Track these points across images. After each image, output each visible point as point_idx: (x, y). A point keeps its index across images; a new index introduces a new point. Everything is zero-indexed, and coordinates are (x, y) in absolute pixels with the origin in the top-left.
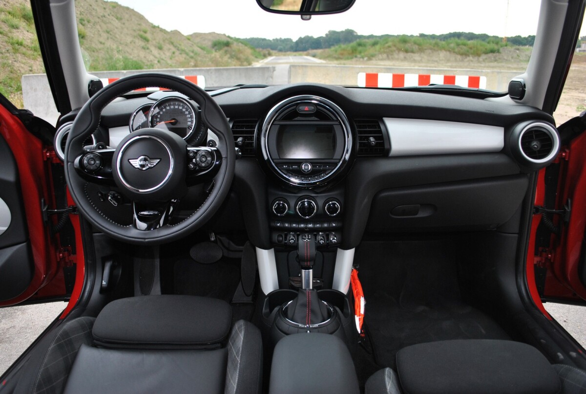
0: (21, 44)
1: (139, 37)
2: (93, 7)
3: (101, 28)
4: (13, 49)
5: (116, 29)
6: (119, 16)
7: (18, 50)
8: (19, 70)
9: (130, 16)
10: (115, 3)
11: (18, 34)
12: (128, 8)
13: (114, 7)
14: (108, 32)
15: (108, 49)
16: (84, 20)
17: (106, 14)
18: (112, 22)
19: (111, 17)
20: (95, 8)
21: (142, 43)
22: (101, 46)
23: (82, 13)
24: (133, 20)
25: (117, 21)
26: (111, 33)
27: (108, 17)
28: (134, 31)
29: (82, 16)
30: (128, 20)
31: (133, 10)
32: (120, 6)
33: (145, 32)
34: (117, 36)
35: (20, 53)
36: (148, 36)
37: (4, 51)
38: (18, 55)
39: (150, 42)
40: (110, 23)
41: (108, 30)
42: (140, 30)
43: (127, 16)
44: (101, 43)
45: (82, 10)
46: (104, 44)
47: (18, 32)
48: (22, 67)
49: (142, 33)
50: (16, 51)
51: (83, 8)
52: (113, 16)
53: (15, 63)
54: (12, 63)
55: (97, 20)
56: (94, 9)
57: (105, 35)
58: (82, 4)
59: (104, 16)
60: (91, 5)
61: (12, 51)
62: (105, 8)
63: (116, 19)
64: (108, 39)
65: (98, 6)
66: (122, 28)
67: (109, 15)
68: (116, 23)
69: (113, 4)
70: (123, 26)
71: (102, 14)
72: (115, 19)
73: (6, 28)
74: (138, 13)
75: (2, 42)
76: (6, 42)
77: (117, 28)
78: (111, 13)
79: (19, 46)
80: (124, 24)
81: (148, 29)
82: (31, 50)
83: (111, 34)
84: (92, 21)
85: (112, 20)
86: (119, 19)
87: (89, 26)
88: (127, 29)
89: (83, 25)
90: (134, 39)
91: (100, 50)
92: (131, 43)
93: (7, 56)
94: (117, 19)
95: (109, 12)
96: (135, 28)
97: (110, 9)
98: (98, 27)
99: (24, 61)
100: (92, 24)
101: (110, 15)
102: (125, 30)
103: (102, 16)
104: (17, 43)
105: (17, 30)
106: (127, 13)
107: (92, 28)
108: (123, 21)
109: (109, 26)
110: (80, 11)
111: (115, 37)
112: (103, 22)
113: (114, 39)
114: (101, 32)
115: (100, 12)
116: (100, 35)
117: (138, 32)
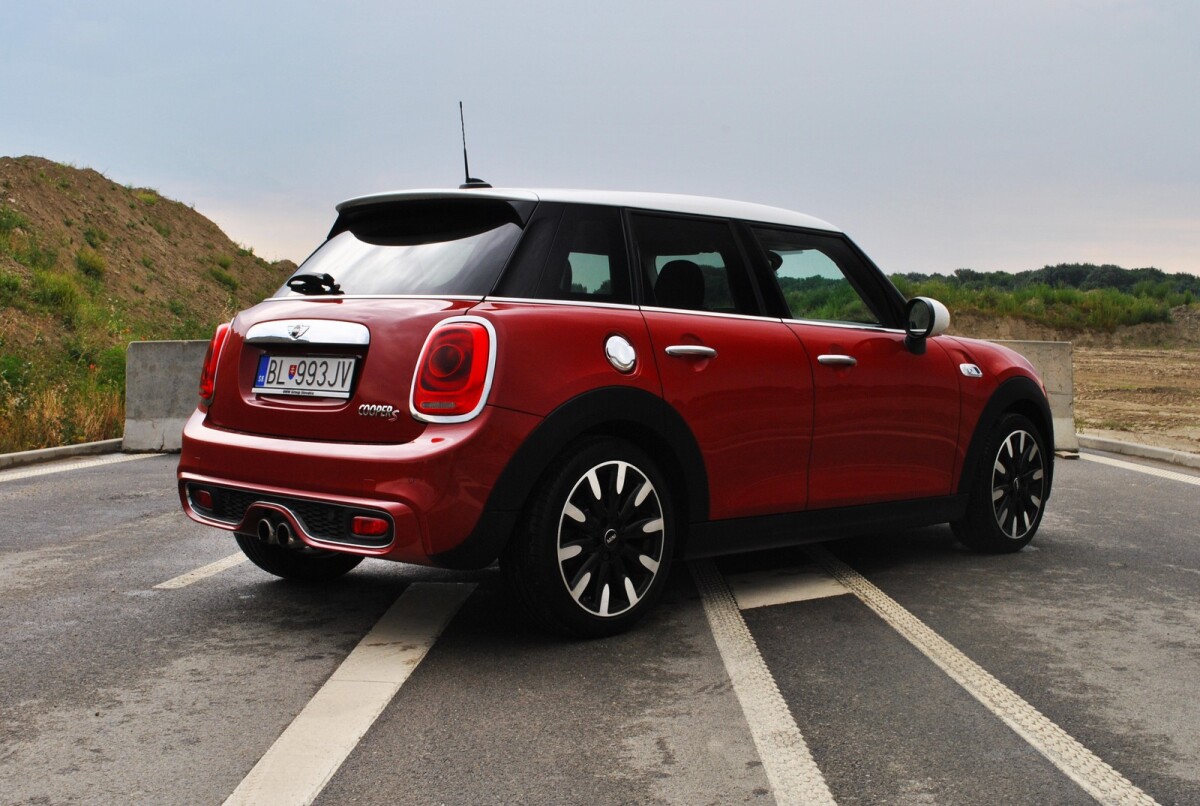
0: (14, 287)
1: (213, 278)
2: (108, 202)
3: (132, 254)
5: (162, 257)
6: (164, 225)
9: (187, 226)
10: (151, 192)
12: (180, 206)
13: (150, 204)
14: (147, 265)
15: (152, 303)
16: (94, 236)
17: (135, 221)
18: (151, 240)
19: (150, 229)
20: (112, 205)
22: (136, 298)
23: (91, 219)
24: (195, 234)
25: (161, 238)
26: (153, 266)
27: (142, 228)
28: (201, 262)
29: (89, 226)
30: (183, 236)
31: (192, 210)
32: (163, 200)
33: (225, 266)
34: (169, 275)
36: (232, 274)
39: (238, 291)
40: (149, 242)
41: (147, 259)
42: (212, 261)
43: (179, 226)
44: (136, 289)
45: (89, 211)
46: (143, 292)
49: (217, 268)
51: (88, 205)
52: (150, 225)
55: (122, 235)
56: (108, 208)
57: (142, 272)
59: (133, 226)
60: (102, 200)
62: (132, 207)
63: (157, 234)
64: (150, 281)
65: (117, 200)
66: (175, 256)
67: (143, 223)
68: (160, 243)
70: (173, 248)
71: (127, 221)
72: (155, 232)
74: (204, 218)
77: (164, 255)
78: (145, 219)
80: (176, 245)
81: (230, 258)
82: (36, 301)
83: (154, 270)
84: (112, 237)
85: (151, 234)
86: (166, 233)
87: (107, 249)
88: (185, 257)
89: (93, 246)
90: (205, 283)
91: (137, 305)
92: (199, 291)
94: (159, 232)
95: (141, 215)
96: (200, 256)
97: (141, 209)
98: (125, 251)
100: (111, 245)
101: (145, 223)
102: (181, 258)
103: (128, 226)
106: (180, 219)
107: (112, 253)
108: (173, 239)
109: (147, 248)
110: (85, 214)
111: (163, 276)
112: (133, 238)
113: (160, 280)
114: (133, 264)
115: (124, 216)
116: (133, 272)
117: (210, 266)
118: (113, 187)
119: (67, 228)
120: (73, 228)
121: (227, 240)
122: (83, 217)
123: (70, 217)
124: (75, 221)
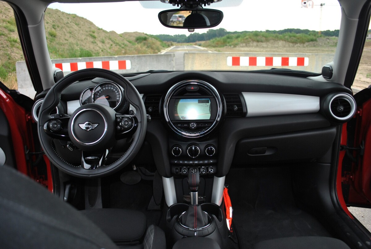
0: (15, 41)
1: (89, 35)
2: (61, 17)
3: (66, 30)
4: (11, 44)
5: (75, 31)
6: (77, 23)
7: (14, 45)
8: (15, 58)
9: (84, 23)
11: (14, 35)
12: (83, 18)
13: (74, 17)
14: (70, 33)
15: (70, 43)
16: (55, 26)
17: (69, 22)
18: (73, 26)
19: (72, 24)
20: (63, 18)
21: (92, 40)
22: (66, 42)
24: (86, 25)
25: (76, 26)
26: (72, 33)
28: (87, 32)
29: (54, 23)
30: (83, 25)
31: (86, 19)
32: (78, 17)
33: (94, 32)
34: (76, 35)
35: (15, 47)
36: (96, 35)
37: (5, 46)
38: (14, 48)
39: (97, 39)
40: (72, 27)
41: (70, 32)
42: (90, 31)
43: (82, 23)
44: (66, 40)
45: (54, 20)
47: (14, 34)
48: (16, 56)
49: (91, 33)
50: (13, 46)
51: (54, 18)
52: (73, 23)
53: (12, 53)
54: (10, 53)
55: (64, 25)
56: (61, 19)
57: (68, 35)
58: (54, 16)
59: (68, 23)
60: (59, 17)
61: (10, 46)
62: (68, 18)
64: (70, 37)
65: (64, 16)
66: (79, 30)
67: (71, 22)
68: (76, 27)
69: (74, 16)
70: (80, 29)
71: (66, 22)
72: (74, 25)
73: (6, 32)
74: (89, 21)
75: (4, 40)
76: (7, 40)
77: (76, 30)
78: (72, 21)
79: (15, 43)
80: (80, 28)
81: (96, 30)
83: (72, 34)
84: (61, 26)
85: (73, 25)
86: (77, 25)
87: (58, 29)
88: (82, 30)
89: (55, 29)
90: (87, 37)
91: (65, 44)
92: (85, 39)
93: (7, 49)
94: (76, 24)
95: (71, 20)
96: (87, 30)
98: (64, 30)
99: (18, 52)
100: (60, 28)
101: (72, 22)
102: (81, 31)
103: (66, 23)
104: (13, 41)
105: (13, 33)
106: (82, 21)
107: (60, 30)
108: (80, 26)
109: (71, 29)
110: (53, 20)
111: (75, 36)
112: (67, 26)
113: (74, 37)
114: (66, 33)
115: (65, 20)
116: (65, 35)
117: (89, 33)
118: (63, 13)
119: (47, 24)
120: (49, 24)
121: (95, 26)
122: (52, 21)
123: (48, 21)
124: (49, 22)
